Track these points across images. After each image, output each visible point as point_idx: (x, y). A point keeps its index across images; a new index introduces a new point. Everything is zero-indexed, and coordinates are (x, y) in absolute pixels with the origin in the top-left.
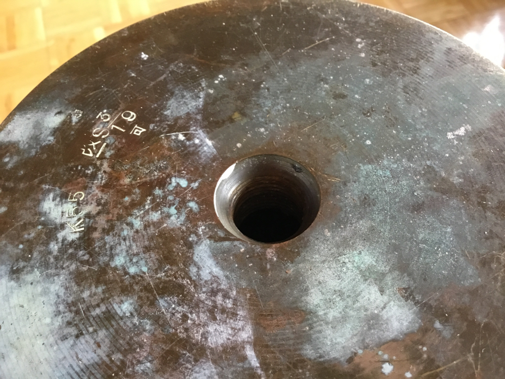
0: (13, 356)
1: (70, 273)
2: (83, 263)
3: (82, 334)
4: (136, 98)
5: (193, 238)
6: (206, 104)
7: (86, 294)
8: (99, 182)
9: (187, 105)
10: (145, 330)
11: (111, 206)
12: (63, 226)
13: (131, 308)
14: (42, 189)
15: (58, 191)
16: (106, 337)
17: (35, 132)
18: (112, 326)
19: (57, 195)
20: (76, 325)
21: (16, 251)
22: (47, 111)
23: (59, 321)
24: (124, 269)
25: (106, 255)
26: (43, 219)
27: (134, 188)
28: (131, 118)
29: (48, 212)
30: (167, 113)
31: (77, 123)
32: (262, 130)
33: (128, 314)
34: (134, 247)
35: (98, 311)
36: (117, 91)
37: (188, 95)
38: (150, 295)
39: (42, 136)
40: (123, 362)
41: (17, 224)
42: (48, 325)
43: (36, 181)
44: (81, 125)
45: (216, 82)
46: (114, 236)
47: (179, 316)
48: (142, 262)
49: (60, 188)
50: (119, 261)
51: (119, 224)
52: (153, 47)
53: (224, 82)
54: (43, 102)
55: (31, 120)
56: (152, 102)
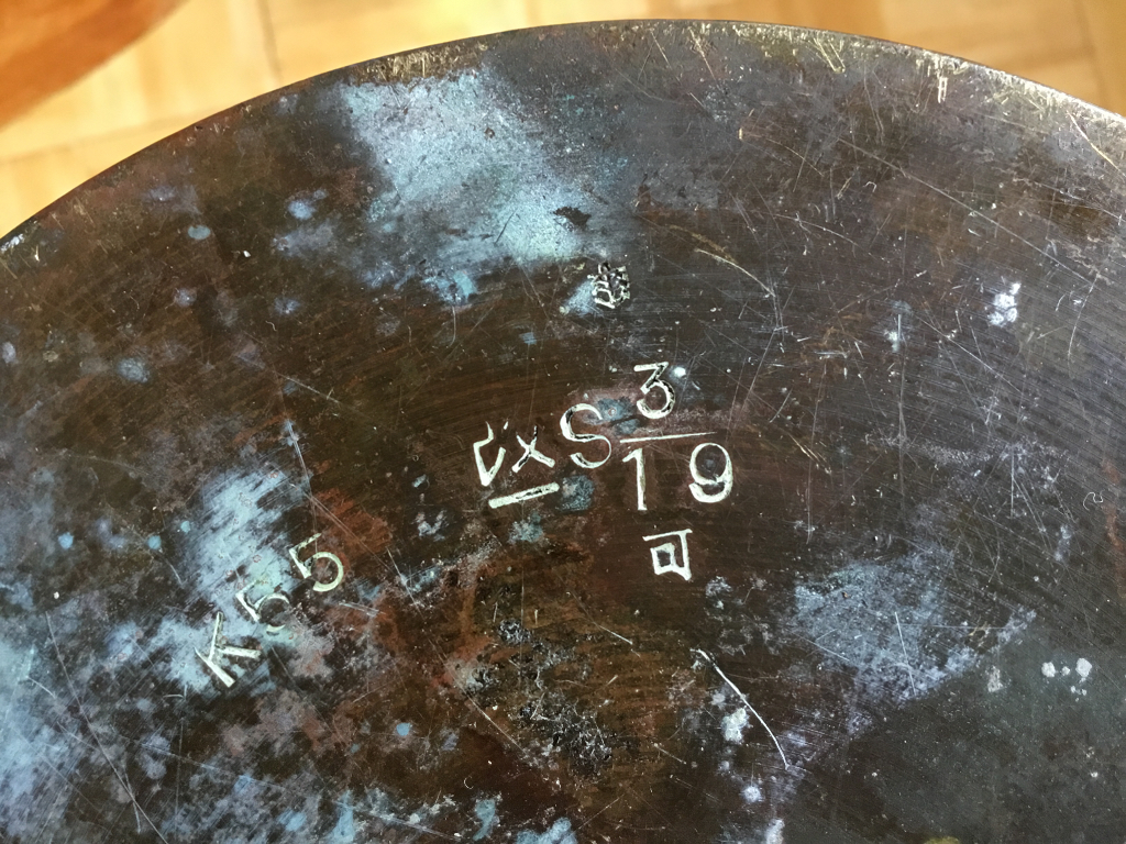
1: (83, 763)
2: (135, 773)
4: (799, 434)
6: (928, 706)
8: (409, 592)
9: (882, 642)
12: (200, 611)
14: (276, 430)
15: (297, 491)
17: (454, 205)
19: (286, 500)
21: (44, 538)
22: (560, 165)
25: (196, 821)
26: (185, 526)
27: (454, 723)
28: (708, 490)
29: (217, 521)
30: (807, 598)
31: (574, 317)
36: (790, 341)
37: (928, 610)
39: (459, 244)
41: (119, 462)
43: (291, 385)
44: (574, 340)
45: (1049, 670)
46: (268, 797)
49: (316, 486)
51: (309, 777)
52: (1068, 301)
53: (1064, 695)
54: (586, 116)
55: (491, 146)
56: (816, 505)
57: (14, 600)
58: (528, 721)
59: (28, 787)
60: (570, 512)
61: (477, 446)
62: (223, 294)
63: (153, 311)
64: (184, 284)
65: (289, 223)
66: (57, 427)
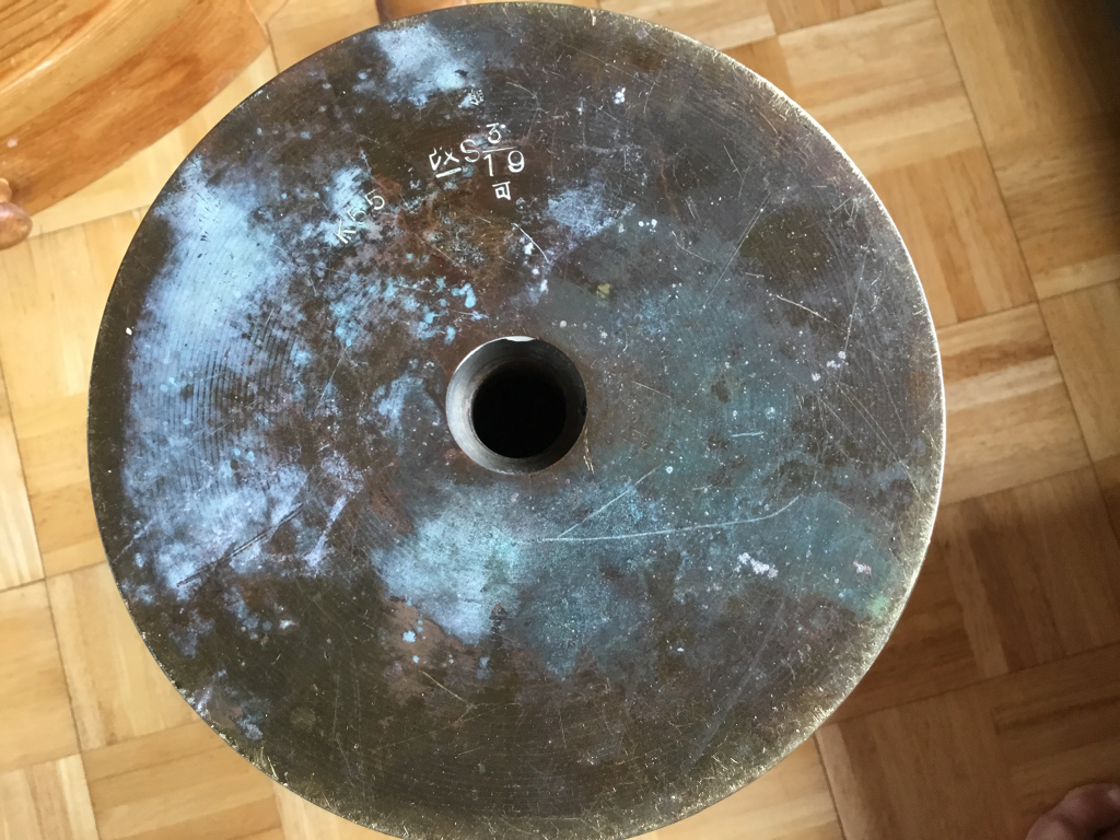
0: (186, 292)
1: (294, 273)
2: (313, 276)
3: (249, 338)
4: (547, 146)
5: (413, 363)
6: (598, 238)
7: (286, 308)
8: (409, 208)
9: (580, 217)
10: (293, 392)
11: (389, 249)
12: (334, 218)
13: (304, 362)
14: (357, 154)
15: (366, 175)
16: (263, 362)
17: (418, 72)
18: (276, 359)
19: (363, 178)
20: (253, 325)
21: (276, 195)
22: (456, 55)
23: (245, 305)
24: (335, 323)
25: (336, 291)
26: (327, 189)
27: (427, 253)
28: (515, 167)
29: (338, 186)
30: (552, 203)
31: (464, 109)
32: (604, 335)
33: (296, 364)
34: (363, 313)
35: (278, 333)
36: (543, 113)
37: (596, 205)
38: (328, 369)
39: (420, 85)
40: (253, 396)
41: (302, 167)
42: (234, 298)
43: (362, 138)
44: (464, 117)
45: (641, 224)
46: (361, 281)
47: (328, 413)
48: (354, 334)
49: (373, 173)
50: (340, 310)
51: (377, 274)
52: (644, 93)
53: (647, 233)
54: (464, 38)
55: (430, 50)
56: (555, 171)
57: (266, 217)
58: (454, 251)
59: (274, 283)
60: (465, 178)
61: (431, 156)
62: (337, 107)
63: (311, 114)
64: (323, 104)
65: (359, 81)
66: (279, 157)
